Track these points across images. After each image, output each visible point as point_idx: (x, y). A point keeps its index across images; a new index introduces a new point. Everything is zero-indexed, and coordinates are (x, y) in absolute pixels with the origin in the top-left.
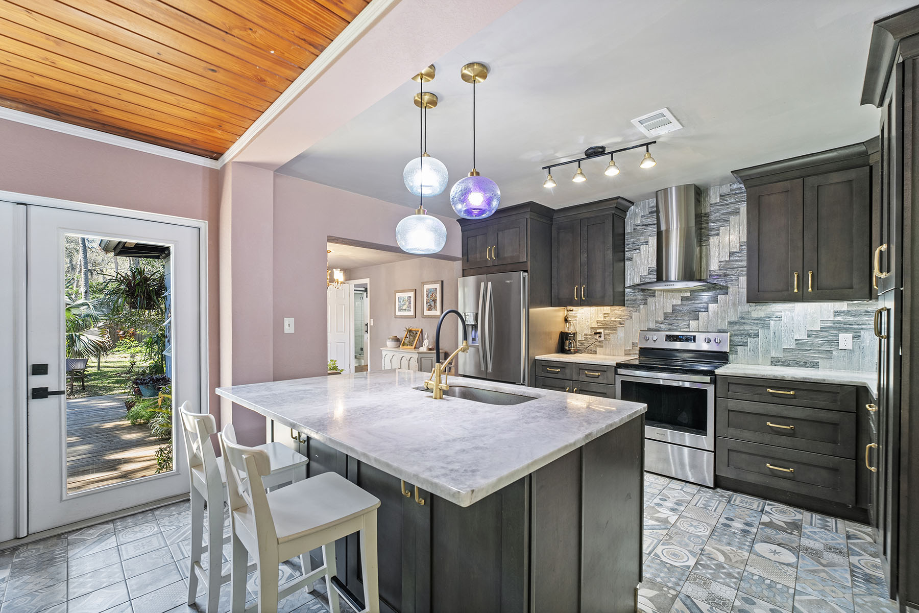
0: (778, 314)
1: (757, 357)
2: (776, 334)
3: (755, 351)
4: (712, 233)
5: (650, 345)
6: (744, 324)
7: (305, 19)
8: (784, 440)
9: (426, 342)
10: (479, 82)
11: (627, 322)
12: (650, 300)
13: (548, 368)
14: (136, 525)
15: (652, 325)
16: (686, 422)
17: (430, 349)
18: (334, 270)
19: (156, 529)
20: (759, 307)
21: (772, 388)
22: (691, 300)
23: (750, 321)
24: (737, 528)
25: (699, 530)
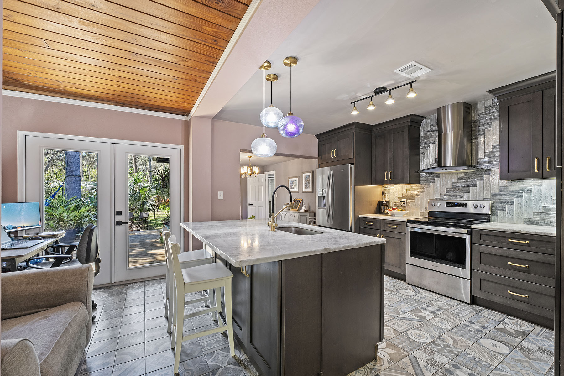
0: (529, 188)
1: (513, 218)
2: (528, 202)
3: (511, 213)
4: (480, 133)
5: (436, 209)
6: (503, 195)
7: (205, 53)
8: (521, 274)
9: (304, 206)
10: (293, 66)
11: (421, 195)
12: (436, 179)
13: (366, 222)
14: (153, 284)
15: (438, 196)
16: (451, 259)
17: (306, 211)
18: (253, 167)
19: (160, 287)
20: (514, 183)
21: (512, 238)
22: (465, 179)
23: (507, 193)
24: (474, 328)
25: (444, 325)
